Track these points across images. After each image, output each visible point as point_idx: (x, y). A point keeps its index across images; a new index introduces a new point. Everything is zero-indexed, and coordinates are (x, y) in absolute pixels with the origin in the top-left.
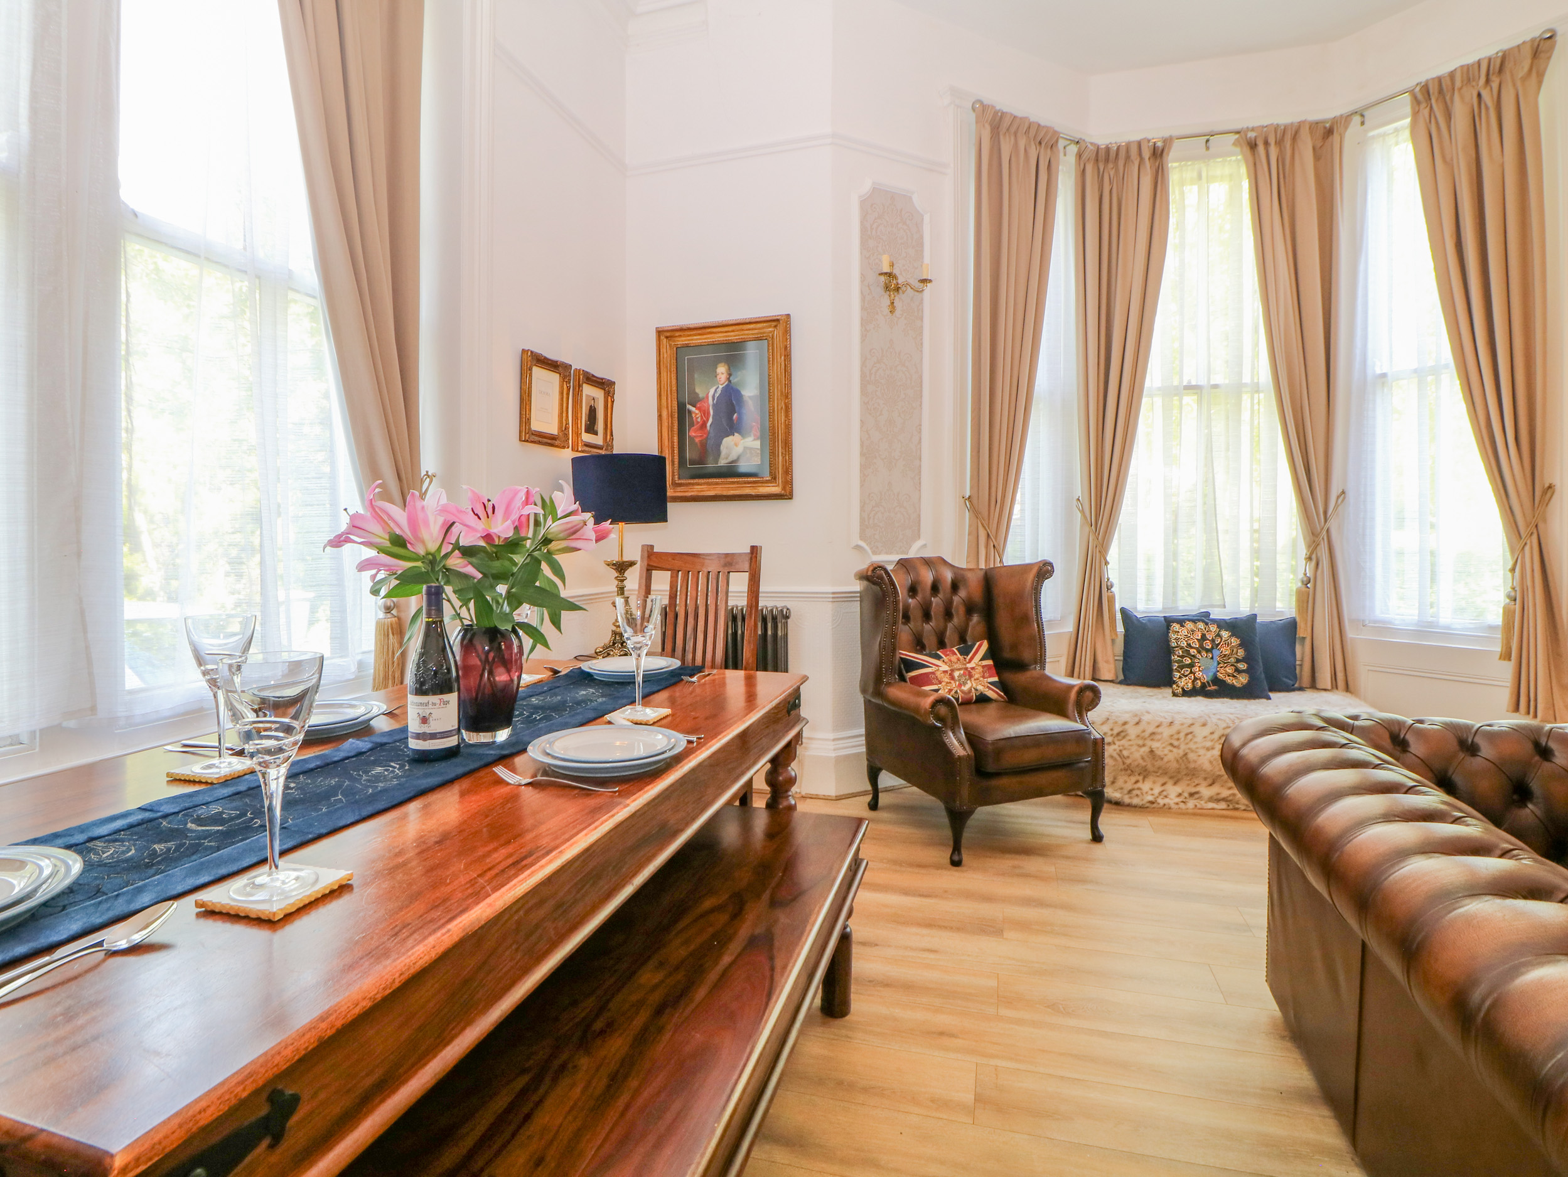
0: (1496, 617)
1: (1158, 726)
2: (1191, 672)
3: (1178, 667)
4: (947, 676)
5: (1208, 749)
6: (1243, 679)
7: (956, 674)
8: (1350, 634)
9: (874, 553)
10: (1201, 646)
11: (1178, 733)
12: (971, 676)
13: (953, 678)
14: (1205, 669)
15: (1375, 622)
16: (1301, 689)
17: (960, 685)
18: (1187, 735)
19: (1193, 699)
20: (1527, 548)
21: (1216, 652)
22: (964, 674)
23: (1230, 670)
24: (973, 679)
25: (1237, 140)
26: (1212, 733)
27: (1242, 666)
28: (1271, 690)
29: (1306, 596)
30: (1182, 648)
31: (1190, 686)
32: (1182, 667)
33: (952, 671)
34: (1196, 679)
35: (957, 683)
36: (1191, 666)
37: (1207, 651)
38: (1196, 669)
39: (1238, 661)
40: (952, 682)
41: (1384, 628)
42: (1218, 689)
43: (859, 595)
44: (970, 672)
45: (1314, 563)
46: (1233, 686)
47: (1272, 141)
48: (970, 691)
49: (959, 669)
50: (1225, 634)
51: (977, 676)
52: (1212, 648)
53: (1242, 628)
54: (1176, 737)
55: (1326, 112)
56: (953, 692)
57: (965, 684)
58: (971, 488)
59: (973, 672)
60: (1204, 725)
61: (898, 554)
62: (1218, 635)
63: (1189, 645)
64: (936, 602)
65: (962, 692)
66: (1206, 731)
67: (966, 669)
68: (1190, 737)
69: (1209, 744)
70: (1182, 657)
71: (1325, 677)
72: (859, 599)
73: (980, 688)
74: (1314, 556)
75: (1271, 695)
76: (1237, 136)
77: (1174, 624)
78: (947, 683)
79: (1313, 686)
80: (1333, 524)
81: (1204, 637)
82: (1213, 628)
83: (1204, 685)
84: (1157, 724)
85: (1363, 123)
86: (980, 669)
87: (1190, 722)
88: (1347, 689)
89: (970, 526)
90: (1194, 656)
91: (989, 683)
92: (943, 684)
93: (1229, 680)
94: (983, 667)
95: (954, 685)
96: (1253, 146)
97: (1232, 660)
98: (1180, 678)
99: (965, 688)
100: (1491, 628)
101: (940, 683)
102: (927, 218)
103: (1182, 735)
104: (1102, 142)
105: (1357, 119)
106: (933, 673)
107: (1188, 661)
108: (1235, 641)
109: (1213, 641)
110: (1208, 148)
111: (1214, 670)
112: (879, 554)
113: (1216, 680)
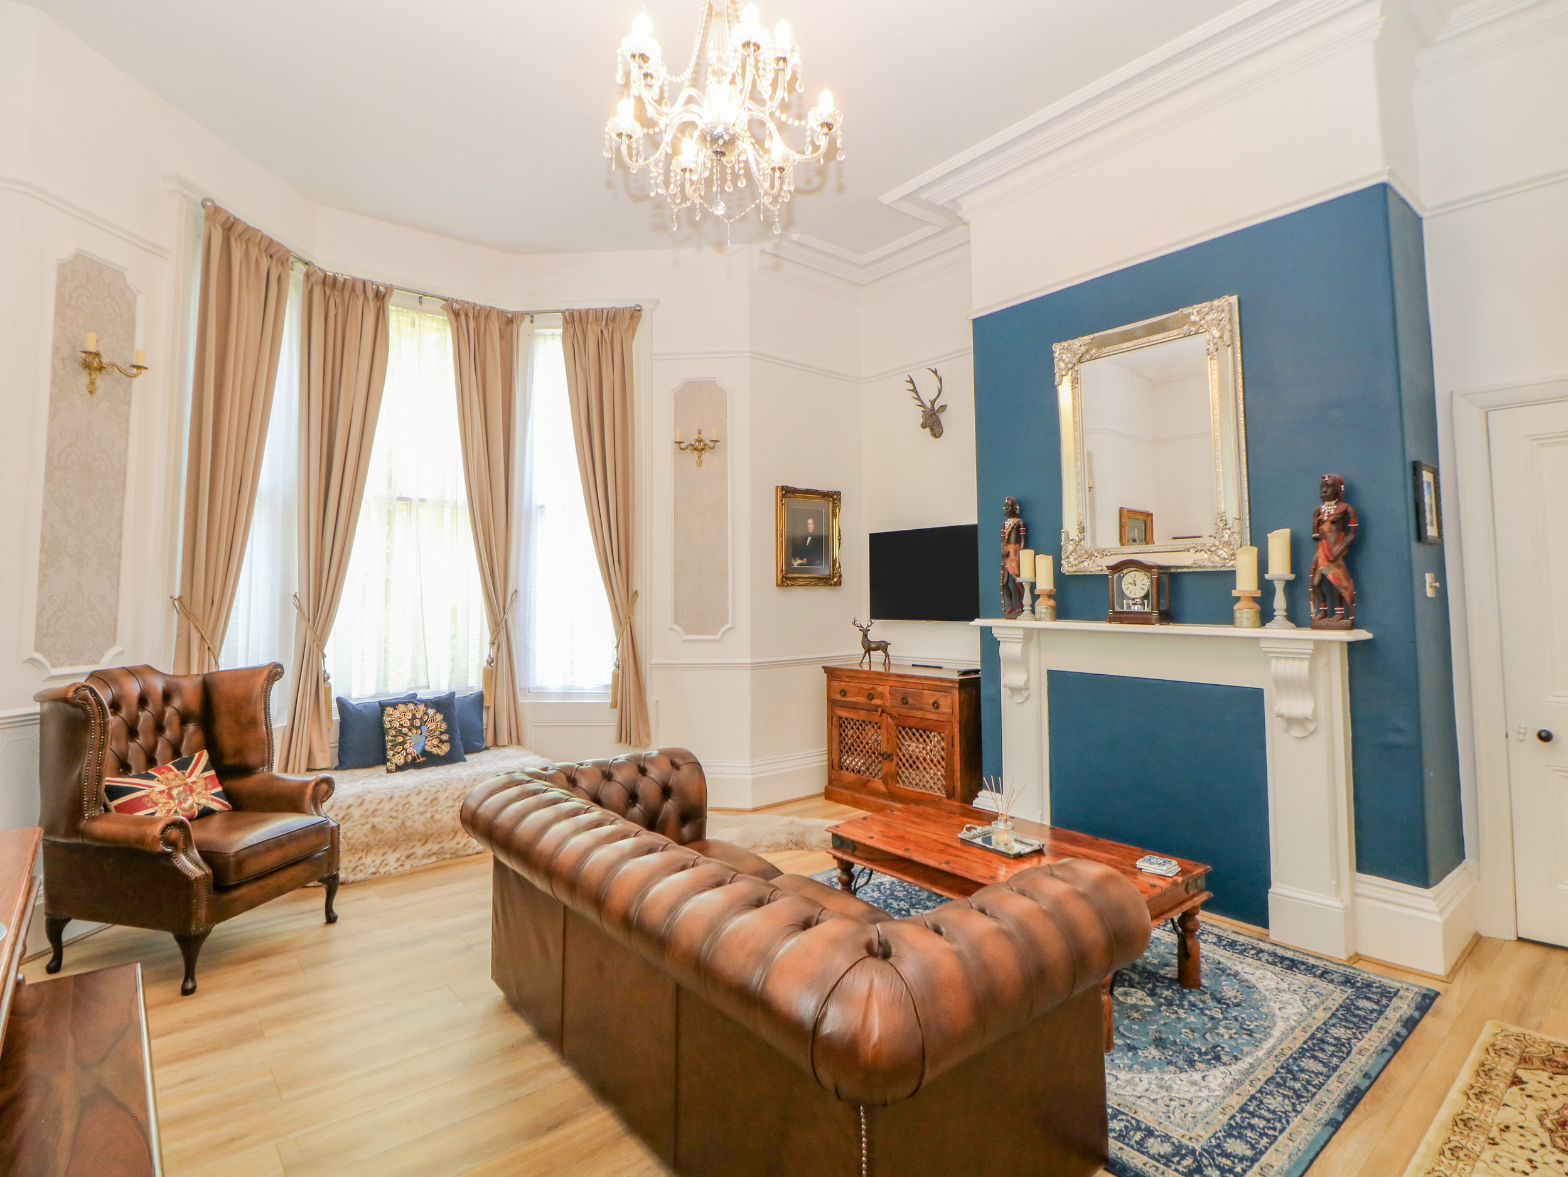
0: (609, 680)
1: (380, 803)
2: (403, 749)
3: (392, 746)
4: (165, 795)
5: (422, 814)
6: (446, 748)
7: (175, 792)
8: (521, 700)
9: (54, 665)
10: (412, 725)
11: (397, 805)
12: (192, 791)
13: (171, 797)
14: (414, 745)
15: (536, 689)
16: (487, 748)
17: (180, 803)
18: (404, 805)
19: (405, 772)
20: (625, 632)
21: (424, 728)
22: (184, 790)
23: (435, 742)
24: (194, 794)
25: (445, 305)
26: (425, 799)
27: (445, 737)
28: (466, 753)
29: (491, 674)
30: (395, 728)
31: (402, 761)
32: (395, 746)
33: (170, 789)
34: (407, 754)
35: (177, 801)
36: (403, 743)
37: (417, 728)
38: (407, 745)
39: (442, 733)
40: (171, 801)
41: (542, 693)
42: (429, 760)
43: (39, 716)
44: (190, 787)
45: (496, 646)
46: (438, 755)
47: (471, 315)
48: (192, 807)
49: (178, 786)
50: (431, 712)
51: (198, 790)
52: (421, 725)
53: (443, 705)
54: (395, 809)
55: (509, 304)
56: (173, 811)
57: (185, 800)
58: (183, 587)
59: (194, 786)
60: (419, 793)
61: (86, 664)
62: (426, 713)
63: (401, 725)
64: (145, 717)
65: (184, 810)
66: (420, 799)
67: (186, 784)
68: (407, 806)
69: (422, 809)
70: (395, 736)
71: (503, 737)
72: (39, 721)
73: (203, 801)
74: (496, 642)
75: (466, 757)
76: (445, 302)
77: (388, 708)
78: (165, 803)
79: (495, 744)
80: (509, 616)
81: (414, 717)
82: (422, 707)
83: (414, 759)
84: (378, 801)
85: (532, 322)
86: (202, 782)
87: (407, 793)
88: (519, 743)
89: (179, 628)
90: (406, 734)
91: (212, 794)
92: (160, 805)
93: (435, 751)
94: (206, 779)
95: (172, 803)
96: (457, 315)
97: (437, 733)
98: (394, 755)
99: (186, 805)
100: (606, 686)
101: (156, 804)
102: (141, 300)
103: (400, 807)
105: (528, 318)
106: (147, 796)
107: (400, 739)
108: (439, 717)
109: (421, 719)
110: (421, 302)
111: (423, 744)
112: (61, 666)
113: (425, 753)
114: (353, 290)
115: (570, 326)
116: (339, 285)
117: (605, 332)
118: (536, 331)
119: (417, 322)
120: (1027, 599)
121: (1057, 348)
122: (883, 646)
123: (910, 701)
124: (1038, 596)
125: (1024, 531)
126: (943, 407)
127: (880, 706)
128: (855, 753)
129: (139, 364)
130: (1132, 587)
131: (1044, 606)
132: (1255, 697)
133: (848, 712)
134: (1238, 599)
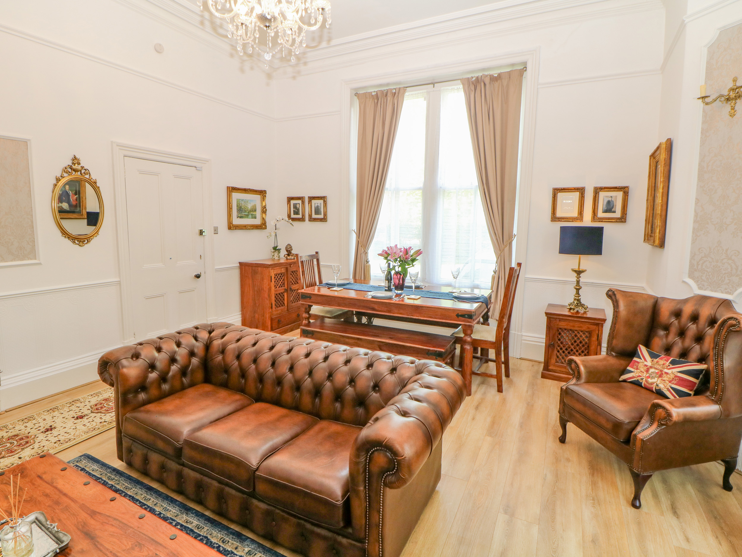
4: (645, 368)
7: (652, 370)
12: (660, 376)
13: (647, 371)
17: (649, 377)
22: (657, 373)
24: (660, 379)
33: (651, 367)
35: (648, 375)
40: (645, 373)
44: (662, 374)
48: (652, 383)
49: (656, 369)
51: (665, 379)
56: (641, 378)
57: (653, 378)
59: (664, 375)
65: (646, 381)
67: (661, 371)
73: (661, 386)
78: (642, 372)
86: (672, 376)
92: (638, 370)
94: (676, 376)
95: (645, 374)
99: (650, 380)
101: (637, 369)
106: (638, 363)
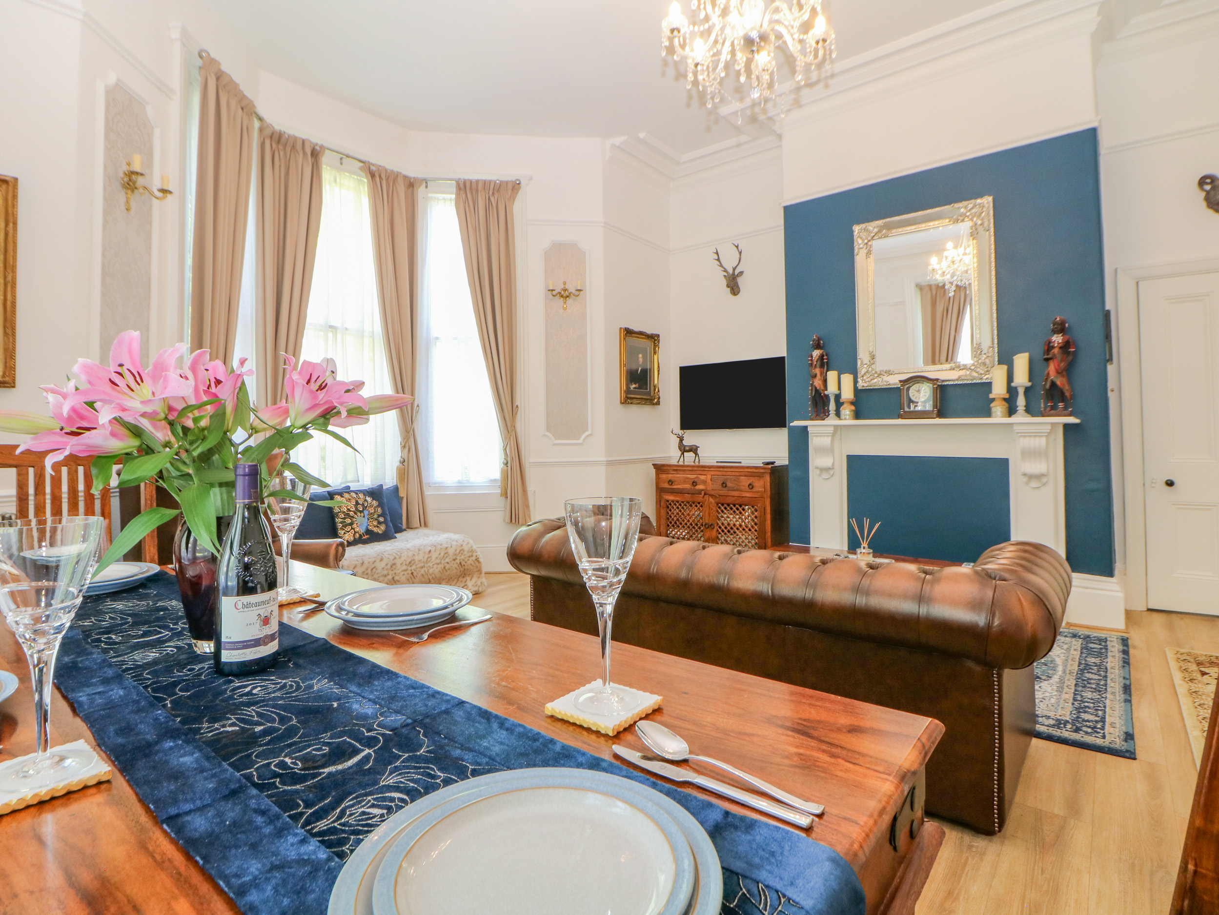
0: (497, 474)
1: (354, 568)
2: (352, 528)
3: (343, 526)
5: (385, 576)
6: (383, 527)
8: (428, 492)
10: (356, 509)
11: (367, 569)
14: (361, 524)
15: (435, 483)
16: (405, 530)
18: (372, 569)
19: (367, 545)
20: (512, 438)
21: (366, 512)
23: (375, 523)
25: (362, 167)
26: (387, 565)
27: (381, 519)
28: (396, 532)
29: (403, 472)
30: (344, 512)
31: (352, 539)
32: (345, 526)
34: (355, 532)
36: (351, 524)
37: (361, 512)
38: (355, 526)
39: (379, 516)
41: (440, 487)
42: (371, 537)
45: (407, 449)
46: (378, 533)
47: (383, 176)
50: (369, 499)
52: (363, 510)
53: (375, 493)
54: (366, 572)
55: (412, 172)
60: (381, 560)
62: (366, 500)
63: (349, 510)
66: (383, 564)
68: (374, 570)
69: (385, 572)
70: (344, 518)
71: (415, 521)
74: (407, 445)
75: (397, 535)
76: (362, 164)
77: (336, 496)
79: (409, 527)
80: (415, 424)
81: (357, 503)
82: (361, 496)
83: (361, 536)
84: (353, 566)
85: (426, 187)
87: (373, 560)
88: (426, 525)
90: (353, 517)
93: (375, 530)
96: (373, 175)
97: (375, 516)
98: (345, 533)
100: (495, 481)
102: (157, 132)
103: (369, 571)
104: (278, 127)
105: (424, 184)
107: (348, 521)
108: (375, 503)
109: (363, 505)
110: (341, 164)
111: (366, 525)
113: (368, 532)
114: (294, 147)
115: (462, 192)
116: (283, 140)
117: (492, 199)
118: (430, 195)
119: (338, 180)
120: (832, 406)
121: (856, 229)
122: (694, 449)
123: (729, 484)
124: (843, 403)
125: (827, 359)
126: (741, 273)
127: (703, 490)
128: (681, 527)
129: (165, 188)
130: (917, 394)
131: (847, 411)
132: (1003, 464)
133: (674, 496)
134: (993, 400)
